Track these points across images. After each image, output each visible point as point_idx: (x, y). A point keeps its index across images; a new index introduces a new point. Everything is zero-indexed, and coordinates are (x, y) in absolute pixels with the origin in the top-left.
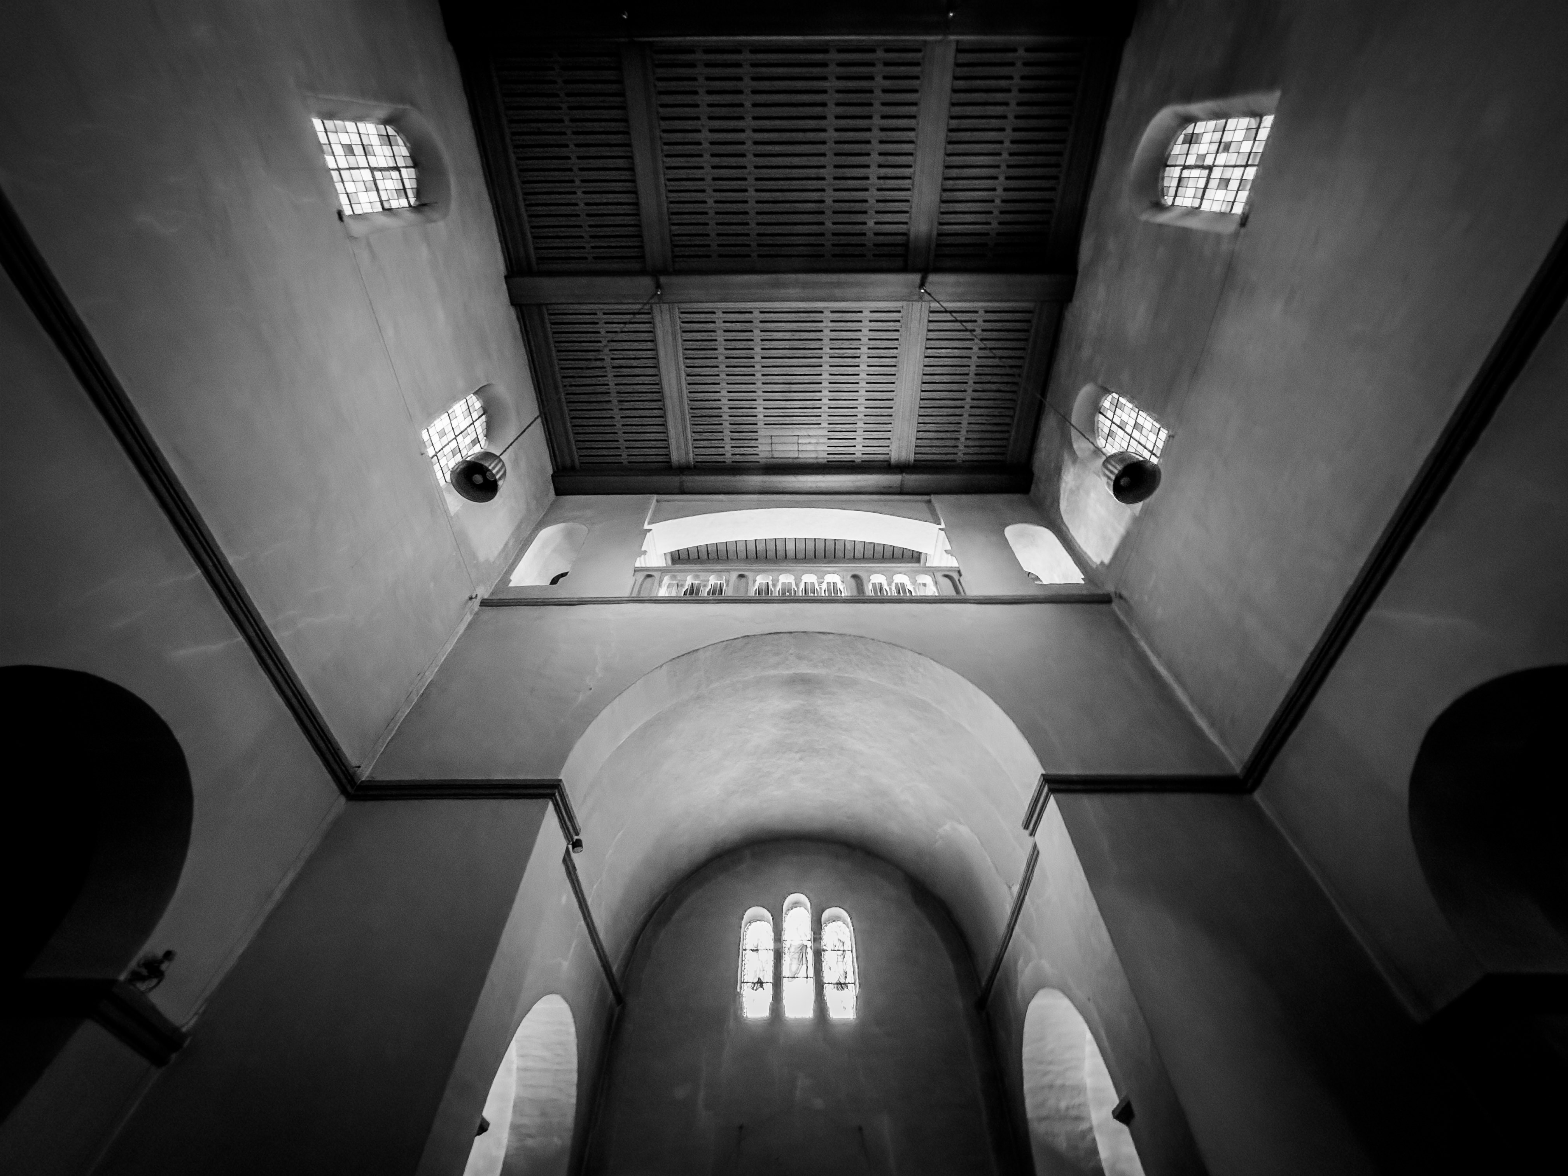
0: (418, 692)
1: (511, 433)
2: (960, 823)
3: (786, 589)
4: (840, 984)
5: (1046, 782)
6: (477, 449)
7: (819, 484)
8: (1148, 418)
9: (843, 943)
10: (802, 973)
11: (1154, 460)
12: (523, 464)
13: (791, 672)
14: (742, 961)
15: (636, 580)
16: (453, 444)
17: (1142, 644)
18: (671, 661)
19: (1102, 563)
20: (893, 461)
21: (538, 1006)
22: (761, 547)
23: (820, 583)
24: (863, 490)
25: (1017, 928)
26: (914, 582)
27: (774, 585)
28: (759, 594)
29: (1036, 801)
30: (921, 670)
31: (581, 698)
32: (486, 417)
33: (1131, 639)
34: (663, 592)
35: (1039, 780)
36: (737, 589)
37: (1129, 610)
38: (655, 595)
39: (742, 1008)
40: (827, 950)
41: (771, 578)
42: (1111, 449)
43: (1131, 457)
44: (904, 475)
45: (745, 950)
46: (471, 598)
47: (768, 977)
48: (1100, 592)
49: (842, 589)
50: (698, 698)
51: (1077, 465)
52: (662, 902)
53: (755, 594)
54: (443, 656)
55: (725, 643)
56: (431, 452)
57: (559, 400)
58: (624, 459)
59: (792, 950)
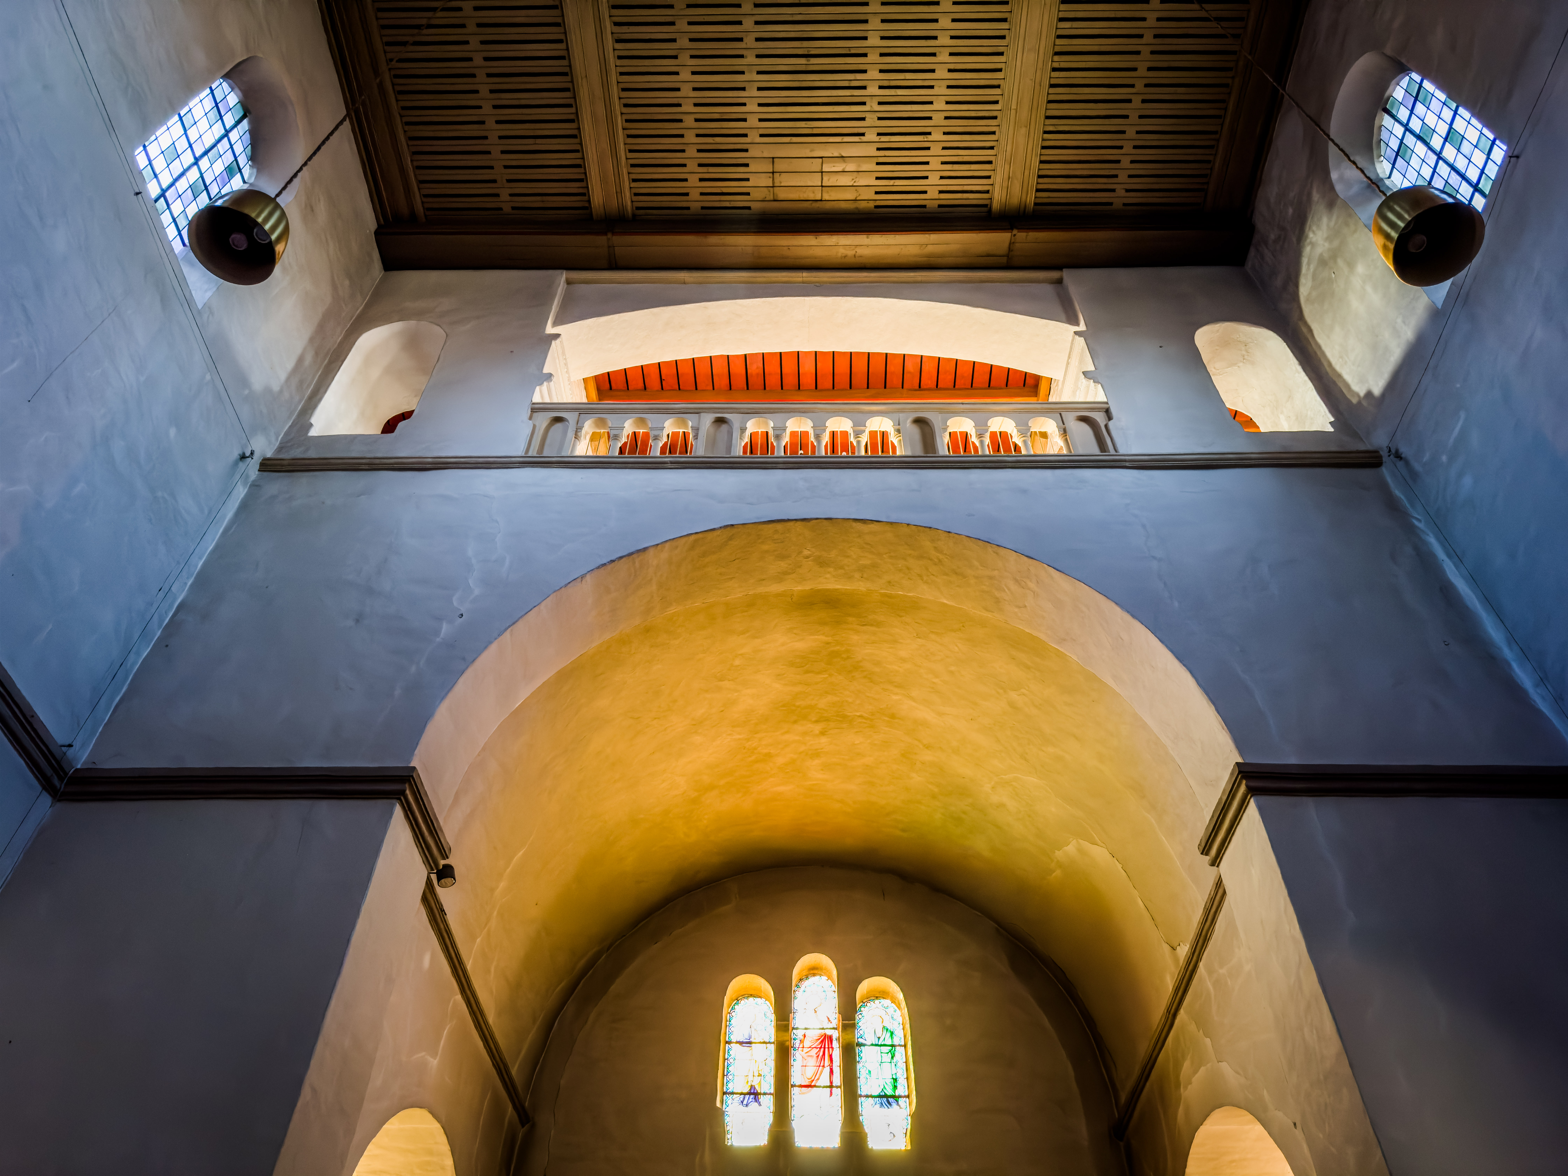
0: (161, 620)
1: (299, 152)
2: (1094, 843)
3: (800, 441)
4: (886, 1096)
5: (1242, 778)
6: (236, 184)
7: (861, 251)
8: (1474, 121)
9: (892, 1033)
10: (824, 1080)
11: (1479, 203)
12: (322, 208)
13: (807, 586)
14: (725, 1059)
15: (534, 427)
16: (193, 174)
17: (1432, 540)
18: (598, 568)
19: (1369, 394)
20: (996, 206)
21: (392, 1125)
22: (755, 368)
23: (857, 434)
24: (940, 261)
25: (1182, 1014)
26: (1024, 431)
27: (778, 437)
28: (751, 452)
29: (1223, 809)
30: (1032, 585)
31: (445, 629)
32: (250, 123)
33: (1410, 530)
34: (583, 449)
35: (1232, 774)
36: (712, 442)
37: (1411, 477)
38: (569, 454)
39: (724, 1133)
40: (864, 1045)
41: (772, 424)
42: (1398, 182)
43: (1434, 198)
44: (1015, 232)
45: (729, 1042)
46: (243, 457)
47: (768, 1085)
48: (1362, 447)
49: (896, 444)
50: (648, 630)
51: (1336, 211)
52: (591, 964)
53: (745, 452)
54: (200, 558)
55: (693, 538)
56: (153, 190)
57: (381, 86)
58: (505, 200)
59: (807, 1043)
